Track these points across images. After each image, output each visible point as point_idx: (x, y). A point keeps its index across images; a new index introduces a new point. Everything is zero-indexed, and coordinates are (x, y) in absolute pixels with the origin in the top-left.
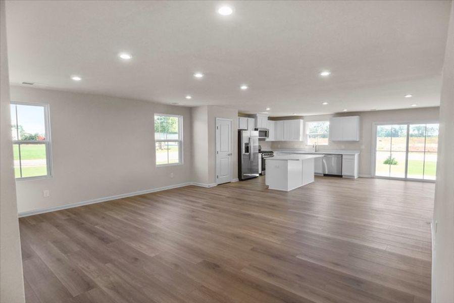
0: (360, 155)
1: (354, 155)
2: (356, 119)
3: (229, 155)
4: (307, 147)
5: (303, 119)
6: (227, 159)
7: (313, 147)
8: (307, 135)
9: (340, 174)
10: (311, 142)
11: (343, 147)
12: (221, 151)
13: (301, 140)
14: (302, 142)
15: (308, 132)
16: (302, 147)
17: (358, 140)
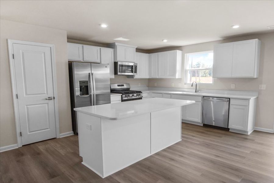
0: (257, 100)
1: (248, 100)
2: (254, 43)
3: (50, 99)
4: (186, 86)
5: (181, 50)
6: (46, 105)
7: (192, 86)
8: (186, 71)
9: (227, 127)
10: (190, 80)
11: (233, 86)
12: (26, 94)
13: (177, 77)
14: (180, 80)
15: (188, 67)
16: (180, 85)
17: (255, 77)
